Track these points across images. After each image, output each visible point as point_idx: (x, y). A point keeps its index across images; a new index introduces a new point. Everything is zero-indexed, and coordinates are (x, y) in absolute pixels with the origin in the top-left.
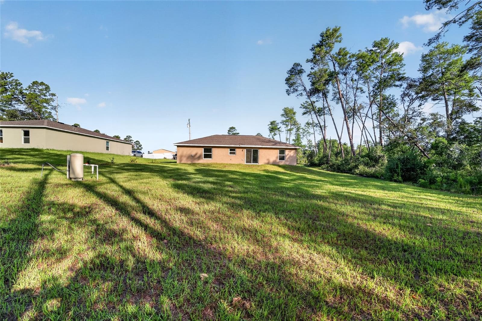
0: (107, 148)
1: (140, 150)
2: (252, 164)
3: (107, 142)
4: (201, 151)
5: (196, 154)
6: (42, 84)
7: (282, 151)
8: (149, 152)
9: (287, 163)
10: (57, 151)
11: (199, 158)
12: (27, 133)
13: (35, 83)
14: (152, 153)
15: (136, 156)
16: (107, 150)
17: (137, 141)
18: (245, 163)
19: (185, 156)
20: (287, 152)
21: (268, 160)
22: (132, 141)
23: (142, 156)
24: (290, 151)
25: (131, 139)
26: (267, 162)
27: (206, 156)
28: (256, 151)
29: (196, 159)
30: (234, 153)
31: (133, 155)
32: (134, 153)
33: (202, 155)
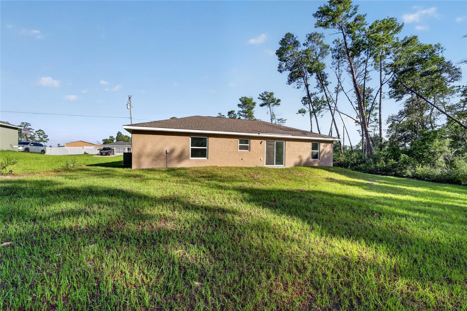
1: (44, 141)
2: (275, 165)
4: (186, 144)
7: (315, 145)
8: (58, 145)
9: (322, 164)
11: (181, 157)
14: (64, 146)
15: (30, 151)
17: (40, 130)
18: (264, 165)
19: (148, 156)
20: (322, 146)
22: (31, 130)
23: (43, 152)
24: (325, 144)
25: (29, 127)
27: (195, 153)
29: (175, 158)
30: (247, 148)
31: (21, 148)
32: (26, 146)
33: (186, 150)
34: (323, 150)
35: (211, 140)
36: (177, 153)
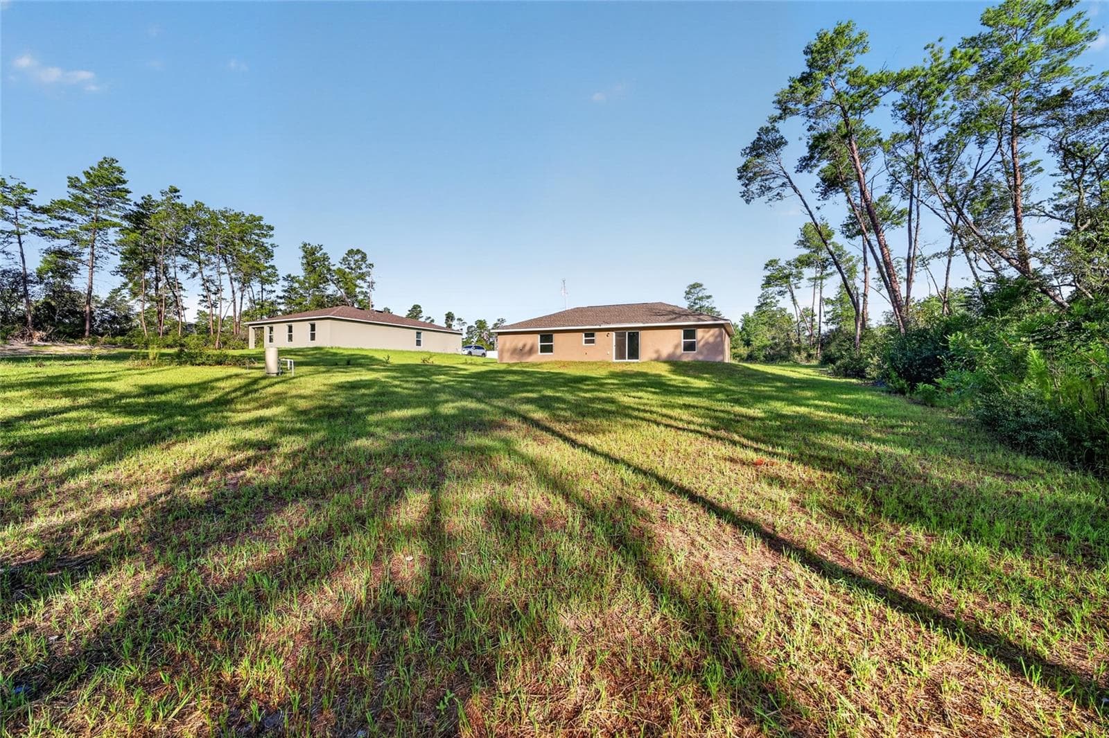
0: (418, 343)
2: (627, 360)
3: (418, 334)
4: (537, 339)
5: (524, 346)
6: (358, 251)
7: (689, 332)
9: (700, 358)
10: (344, 349)
11: (531, 351)
12: (313, 328)
13: (351, 252)
16: (417, 345)
18: (615, 361)
19: (508, 350)
20: (700, 333)
21: (657, 352)
24: (707, 330)
26: (654, 356)
27: (544, 349)
28: (634, 336)
29: (526, 353)
30: (593, 341)
31: (466, 352)
32: (469, 350)
33: (535, 347)
34: (703, 338)
35: (555, 336)
36: (527, 348)
